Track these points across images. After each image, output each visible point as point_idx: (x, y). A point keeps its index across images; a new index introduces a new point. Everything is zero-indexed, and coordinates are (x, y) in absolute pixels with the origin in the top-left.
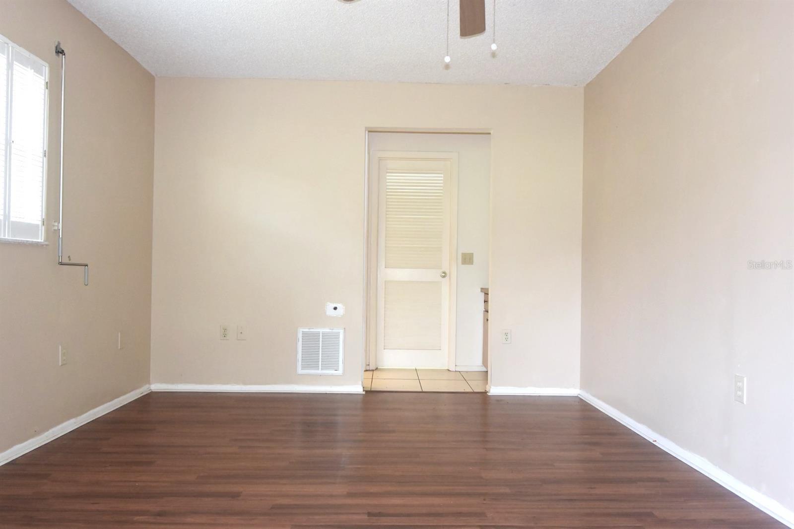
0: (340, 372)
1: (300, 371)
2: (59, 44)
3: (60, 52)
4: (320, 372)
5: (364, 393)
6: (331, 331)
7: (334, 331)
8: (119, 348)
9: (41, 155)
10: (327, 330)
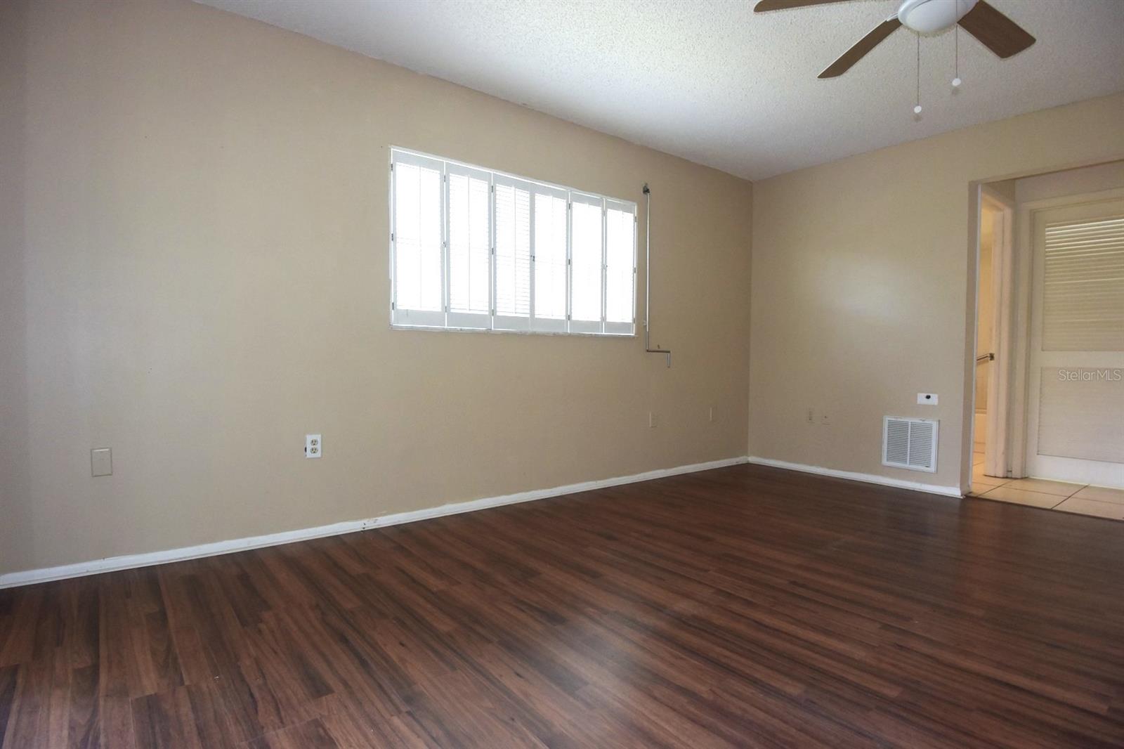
0: (932, 469)
1: (885, 462)
2: (646, 184)
3: (646, 191)
4: (907, 466)
5: (962, 498)
6: (921, 422)
7: (926, 422)
8: (711, 419)
9: (632, 272)
10: (917, 421)
